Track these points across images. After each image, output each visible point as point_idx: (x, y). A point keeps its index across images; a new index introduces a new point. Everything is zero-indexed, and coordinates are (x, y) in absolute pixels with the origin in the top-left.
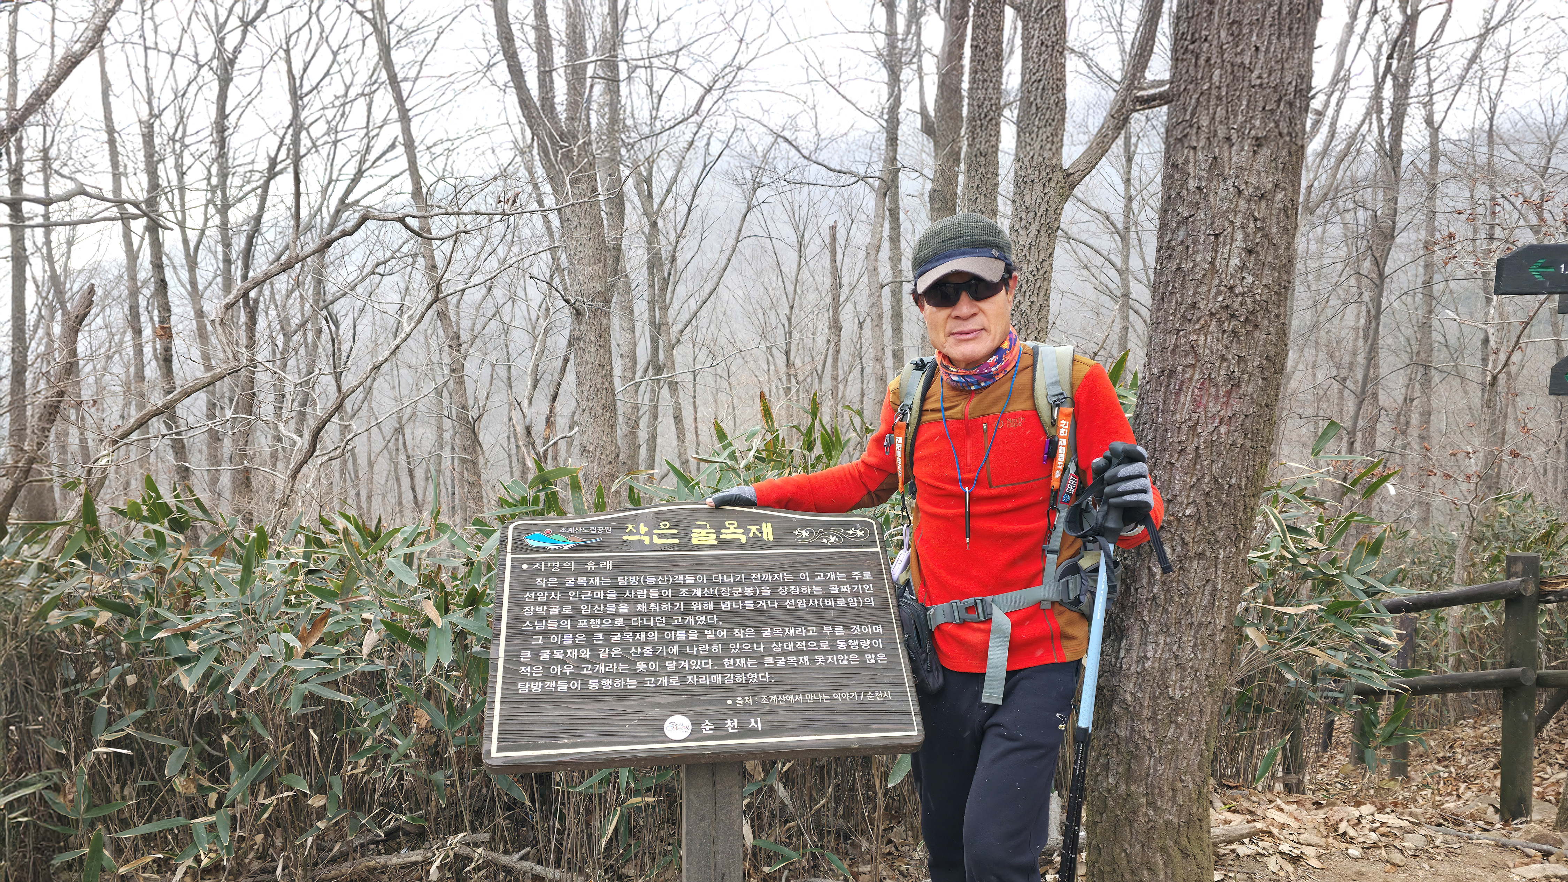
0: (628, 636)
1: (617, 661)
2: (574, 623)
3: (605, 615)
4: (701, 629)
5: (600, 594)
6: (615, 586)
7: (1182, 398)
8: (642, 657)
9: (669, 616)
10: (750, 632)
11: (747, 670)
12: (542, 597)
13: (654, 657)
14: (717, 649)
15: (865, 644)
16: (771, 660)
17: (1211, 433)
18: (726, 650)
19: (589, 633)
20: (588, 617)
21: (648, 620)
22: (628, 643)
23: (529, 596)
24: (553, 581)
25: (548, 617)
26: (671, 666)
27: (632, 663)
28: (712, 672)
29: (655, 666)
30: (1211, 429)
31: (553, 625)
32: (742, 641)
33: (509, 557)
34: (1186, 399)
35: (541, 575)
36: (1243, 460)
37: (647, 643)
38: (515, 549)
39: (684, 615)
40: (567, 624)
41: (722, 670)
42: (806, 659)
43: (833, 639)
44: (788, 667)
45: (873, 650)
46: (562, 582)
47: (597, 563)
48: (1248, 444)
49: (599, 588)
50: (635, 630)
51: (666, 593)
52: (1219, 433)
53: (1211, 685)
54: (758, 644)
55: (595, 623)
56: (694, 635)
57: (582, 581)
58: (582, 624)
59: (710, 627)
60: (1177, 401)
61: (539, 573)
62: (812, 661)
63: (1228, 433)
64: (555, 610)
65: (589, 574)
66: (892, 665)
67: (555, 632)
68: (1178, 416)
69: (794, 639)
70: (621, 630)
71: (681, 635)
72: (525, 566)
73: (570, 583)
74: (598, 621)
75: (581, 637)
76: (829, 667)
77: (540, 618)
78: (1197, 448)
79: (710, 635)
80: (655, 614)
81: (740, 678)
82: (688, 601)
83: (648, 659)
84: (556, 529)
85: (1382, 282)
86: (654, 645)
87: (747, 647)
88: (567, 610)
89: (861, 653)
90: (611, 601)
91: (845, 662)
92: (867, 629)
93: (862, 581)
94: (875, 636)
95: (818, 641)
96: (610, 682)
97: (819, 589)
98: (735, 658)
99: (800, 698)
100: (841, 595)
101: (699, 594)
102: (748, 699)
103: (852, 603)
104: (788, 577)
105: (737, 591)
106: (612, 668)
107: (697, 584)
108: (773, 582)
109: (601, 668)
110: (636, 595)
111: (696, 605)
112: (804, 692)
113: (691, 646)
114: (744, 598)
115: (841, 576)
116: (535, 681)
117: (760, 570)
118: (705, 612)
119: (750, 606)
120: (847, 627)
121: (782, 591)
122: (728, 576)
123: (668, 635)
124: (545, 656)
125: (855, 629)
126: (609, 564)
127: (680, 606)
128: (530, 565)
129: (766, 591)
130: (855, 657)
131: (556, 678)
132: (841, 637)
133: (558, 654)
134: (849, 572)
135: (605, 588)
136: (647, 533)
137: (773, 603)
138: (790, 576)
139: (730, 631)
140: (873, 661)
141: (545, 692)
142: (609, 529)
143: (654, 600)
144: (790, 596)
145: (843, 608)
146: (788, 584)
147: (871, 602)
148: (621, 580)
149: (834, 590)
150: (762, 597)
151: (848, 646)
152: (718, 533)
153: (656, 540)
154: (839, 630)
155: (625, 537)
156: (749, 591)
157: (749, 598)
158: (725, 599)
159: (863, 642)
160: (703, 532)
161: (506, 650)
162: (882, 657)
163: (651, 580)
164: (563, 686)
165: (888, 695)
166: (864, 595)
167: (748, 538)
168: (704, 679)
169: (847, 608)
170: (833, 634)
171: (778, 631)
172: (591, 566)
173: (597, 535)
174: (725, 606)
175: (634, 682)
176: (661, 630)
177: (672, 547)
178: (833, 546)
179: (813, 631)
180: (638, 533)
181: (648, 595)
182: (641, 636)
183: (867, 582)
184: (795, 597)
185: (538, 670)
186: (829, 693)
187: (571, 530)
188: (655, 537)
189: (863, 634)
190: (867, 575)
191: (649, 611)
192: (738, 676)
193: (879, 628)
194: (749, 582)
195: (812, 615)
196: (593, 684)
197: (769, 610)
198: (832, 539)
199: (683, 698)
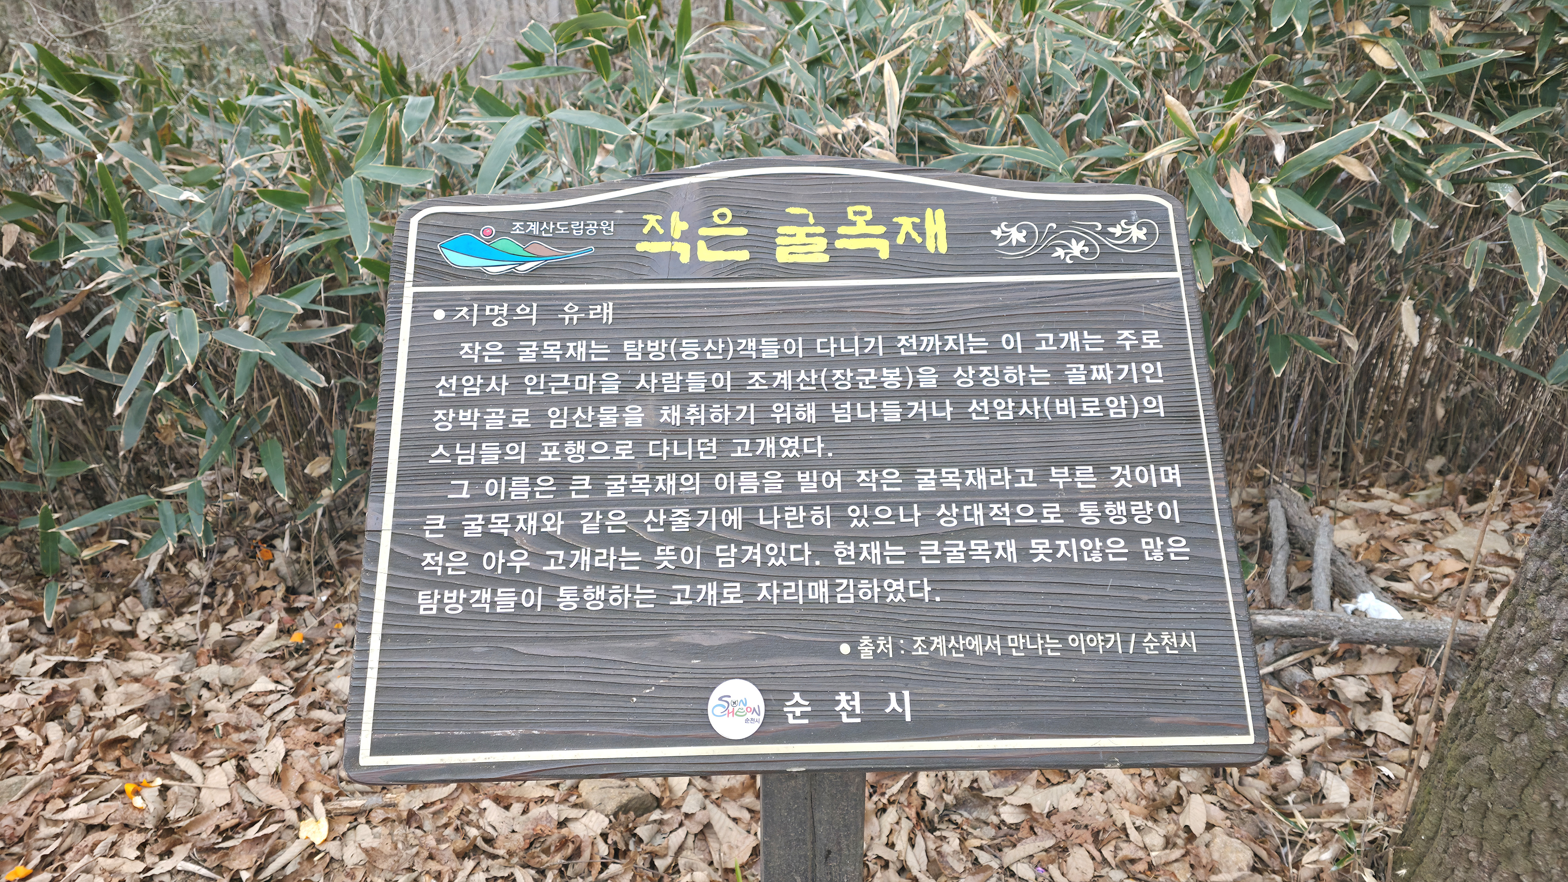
0: (641, 484)
1: (616, 542)
2: (534, 451)
3: (595, 433)
4: (789, 470)
5: (586, 383)
6: (617, 365)
8: (668, 536)
9: (725, 435)
10: (892, 477)
11: (883, 572)
12: (472, 387)
13: (694, 536)
14: (821, 517)
15: (1141, 511)
16: (934, 548)
18: (842, 520)
19: (563, 476)
20: (563, 436)
21: (683, 445)
22: (640, 500)
23: (447, 385)
24: (495, 349)
25: (482, 436)
26: (726, 558)
27: (647, 547)
28: (809, 575)
29: (692, 556)
31: (490, 454)
32: (872, 499)
33: (409, 291)
35: (471, 337)
37: (678, 500)
38: (420, 272)
39: (755, 433)
40: (518, 453)
41: (830, 569)
42: (1012, 546)
43: (1071, 500)
44: (971, 566)
45: (1161, 528)
46: (511, 352)
47: (584, 309)
49: (586, 367)
50: (655, 469)
51: (720, 380)
54: (908, 506)
55: (575, 450)
56: (774, 484)
57: (552, 350)
58: (550, 454)
59: (806, 463)
61: (466, 331)
62: (1024, 553)
64: (495, 421)
65: (568, 334)
66: (1204, 570)
67: (495, 472)
69: (986, 497)
70: (627, 469)
71: (749, 483)
72: (439, 314)
73: (527, 354)
74: (581, 447)
75: (546, 483)
76: (1062, 568)
77: (467, 438)
79: (807, 483)
80: (698, 431)
81: (869, 590)
82: (764, 401)
83: (679, 539)
84: (501, 225)
86: (694, 505)
87: (884, 514)
88: (521, 419)
89: (1132, 533)
90: (610, 400)
91: (1097, 557)
92: (1147, 476)
93: (1139, 355)
94: (1164, 492)
95: (1037, 504)
96: (601, 592)
97: (1044, 373)
98: (858, 540)
99: (994, 644)
100: (1093, 388)
101: (788, 385)
102: (885, 644)
103: (1117, 408)
104: (977, 343)
105: (867, 378)
106: (607, 558)
107: (784, 361)
108: (945, 355)
109: (583, 558)
110: (659, 386)
111: (780, 412)
112: (1004, 630)
113: (768, 511)
114: (880, 394)
115: (1093, 341)
116: (452, 587)
117: (919, 328)
118: (799, 429)
119: (892, 413)
120: (1102, 470)
121: (963, 378)
122: (849, 344)
123: (722, 482)
124: (473, 528)
125: (1122, 475)
126: (607, 311)
127: (748, 412)
128: (450, 311)
129: (928, 379)
130: (1117, 546)
131: (493, 581)
132: (1088, 496)
133: (500, 524)
134: (1110, 333)
135: (598, 369)
136: (685, 237)
137: (941, 408)
138: (982, 341)
139: (850, 474)
140: (1158, 556)
141: (471, 614)
142: (608, 227)
143: (696, 398)
144: (979, 391)
145: (1093, 420)
146: (976, 361)
147: (1156, 405)
148: (631, 350)
149: (1076, 376)
150: (918, 393)
151: (1104, 517)
152: (831, 236)
153: (706, 255)
154: (1085, 476)
155: (641, 247)
156: (891, 378)
157: (891, 395)
158: (841, 397)
159: (1137, 506)
160: (801, 232)
161: (396, 514)
162: (1178, 546)
163: (690, 349)
164: (506, 600)
165: (1189, 641)
166: (1143, 390)
167: (893, 247)
168: (793, 591)
169: (1103, 421)
170: (1071, 488)
171: (951, 478)
172: (571, 313)
173: (584, 240)
174: (842, 415)
175: (650, 594)
176: (708, 471)
177: (734, 270)
178: (1078, 266)
179: (1028, 480)
180: (667, 237)
181: (684, 385)
182: (668, 484)
183: (1151, 356)
184: (991, 394)
185: (458, 561)
186: (1060, 635)
187: (534, 228)
188: (701, 245)
189: (1138, 488)
190: (1151, 340)
191: (685, 422)
192: (864, 584)
193: (1174, 475)
194: (892, 358)
195: (1025, 438)
196: (567, 597)
197: (935, 423)
198: (1077, 248)
199: (749, 635)
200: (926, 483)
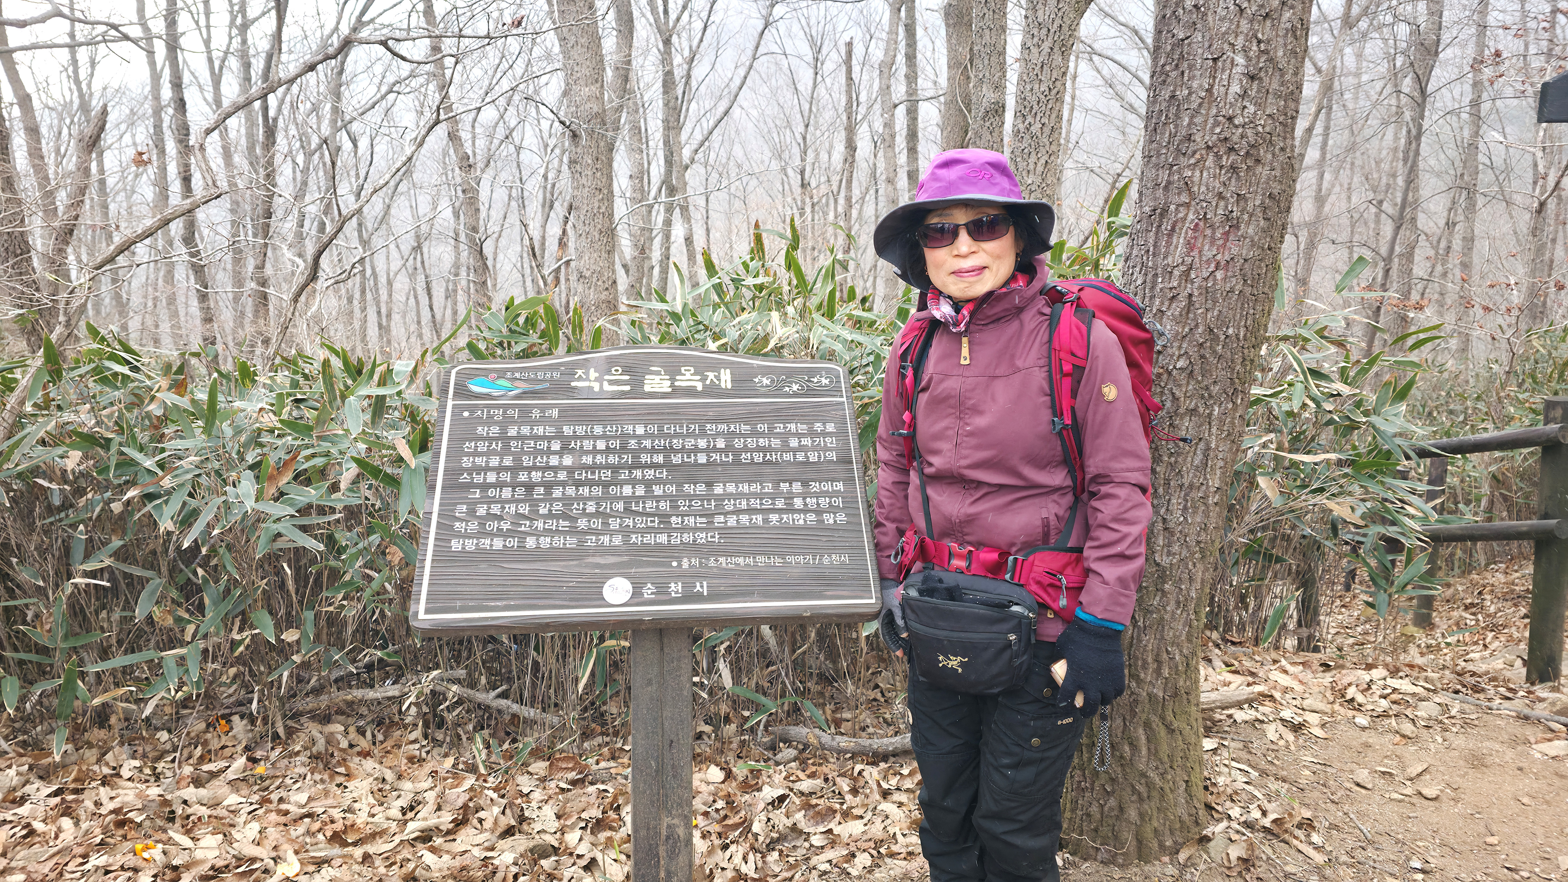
0: (571, 491)
1: (557, 517)
2: (515, 476)
3: (547, 468)
4: (648, 484)
5: (544, 445)
6: (559, 436)
7: (1175, 241)
8: (584, 513)
9: (615, 469)
10: (701, 488)
11: (696, 529)
12: (482, 447)
13: (598, 514)
14: (664, 506)
15: (824, 502)
16: (722, 518)
17: (1206, 279)
18: (675, 507)
19: (529, 487)
20: (529, 469)
21: (593, 473)
22: (570, 498)
23: (469, 446)
24: (495, 430)
25: (487, 469)
26: (614, 524)
27: (574, 519)
28: (657, 531)
29: (597, 524)
30: (1205, 274)
31: (492, 478)
32: (691, 498)
33: (450, 403)
34: (1179, 241)
35: (483, 424)
36: (1242, 308)
37: (590, 499)
38: (456, 394)
39: (631, 468)
40: (507, 477)
41: (668, 529)
42: (760, 518)
43: (790, 497)
44: (739, 526)
45: (833, 509)
46: (504, 431)
47: (543, 411)
48: (1248, 290)
49: (543, 438)
50: (578, 484)
51: (616, 444)
52: (1215, 279)
53: (1202, 551)
54: (709, 500)
55: (536, 476)
56: (640, 491)
57: (526, 430)
58: (523, 477)
59: (658, 481)
60: (1169, 243)
61: (480, 421)
63: (1225, 279)
64: (494, 462)
65: (533, 423)
66: (853, 525)
67: (494, 486)
68: (1170, 259)
69: (748, 496)
70: (563, 484)
71: (627, 490)
72: (466, 414)
73: (512, 432)
74: (540, 474)
75: (520, 491)
76: (785, 527)
77: (479, 470)
78: (1190, 295)
79: (658, 490)
80: (601, 467)
81: (687, 537)
82: (636, 454)
83: (591, 515)
84: (502, 374)
85: (1424, 101)
86: (598, 501)
87: (697, 504)
88: (508, 461)
89: (819, 512)
90: (555, 453)
91: (801, 522)
92: (827, 487)
93: (824, 434)
94: (835, 494)
95: (773, 499)
96: (548, 540)
97: (778, 441)
98: (683, 516)
99: (750, 561)
100: (801, 448)
101: (649, 446)
102: (695, 561)
103: (813, 457)
104: (745, 428)
105: (690, 443)
106: (552, 524)
107: (647, 436)
108: (729, 433)
109: (540, 524)
110: (581, 447)
111: (645, 458)
112: (755, 554)
113: (637, 503)
114: (696, 450)
115: (803, 428)
116: (469, 538)
117: (716, 421)
118: (654, 466)
119: (702, 459)
120: (805, 484)
121: (738, 443)
122: (681, 427)
123: (613, 490)
124: (482, 511)
125: (815, 487)
126: (555, 413)
127: (628, 458)
128: (472, 412)
129: (721, 444)
130: (811, 517)
131: (491, 535)
132: (798, 495)
133: (496, 509)
134: (810, 423)
135: (549, 439)
136: (596, 380)
137: (727, 456)
138: (748, 427)
139: (680, 485)
140: (831, 521)
141: (480, 551)
142: (556, 375)
143: (601, 452)
144: (746, 449)
145: (802, 463)
146: (745, 436)
147: (833, 456)
148: (567, 430)
149: (794, 443)
150: (715, 450)
151: (805, 505)
152: (673, 380)
153: (607, 387)
154: (797, 487)
155: (573, 384)
156: (702, 443)
157: (702, 451)
158: (676, 452)
159: (821, 501)
160: (657, 378)
161: (441, 505)
162: (841, 518)
163: (598, 430)
164: (498, 543)
165: (846, 559)
166: (826, 449)
167: (704, 386)
168: (649, 539)
169: (807, 463)
170: (790, 492)
171: (731, 488)
172: (536, 414)
173: (544, 381)
174: (676, 459)
175: (575, 540)
176: (606, 485)
177: (623, 395)
178: (795, 395)
179: (769, 488)
180: (588, 379)
181: (595, 447)
182: (585, 491)
183: (830, 434)
184: (752, 451)
185: (473, 526)
186: (782, 556)
187: (517, 375)
188: (605, 384)
189: (822, 492)
190: (831, 428)
191: (594, 463)
192: (685, 535)
193: (840, 486)
194: (703, 434)
195: (768, 470)
196: (531, 542)
197: (723, 464)
198: (795, 387)
199: (625, 559)
200: (718, 490)
